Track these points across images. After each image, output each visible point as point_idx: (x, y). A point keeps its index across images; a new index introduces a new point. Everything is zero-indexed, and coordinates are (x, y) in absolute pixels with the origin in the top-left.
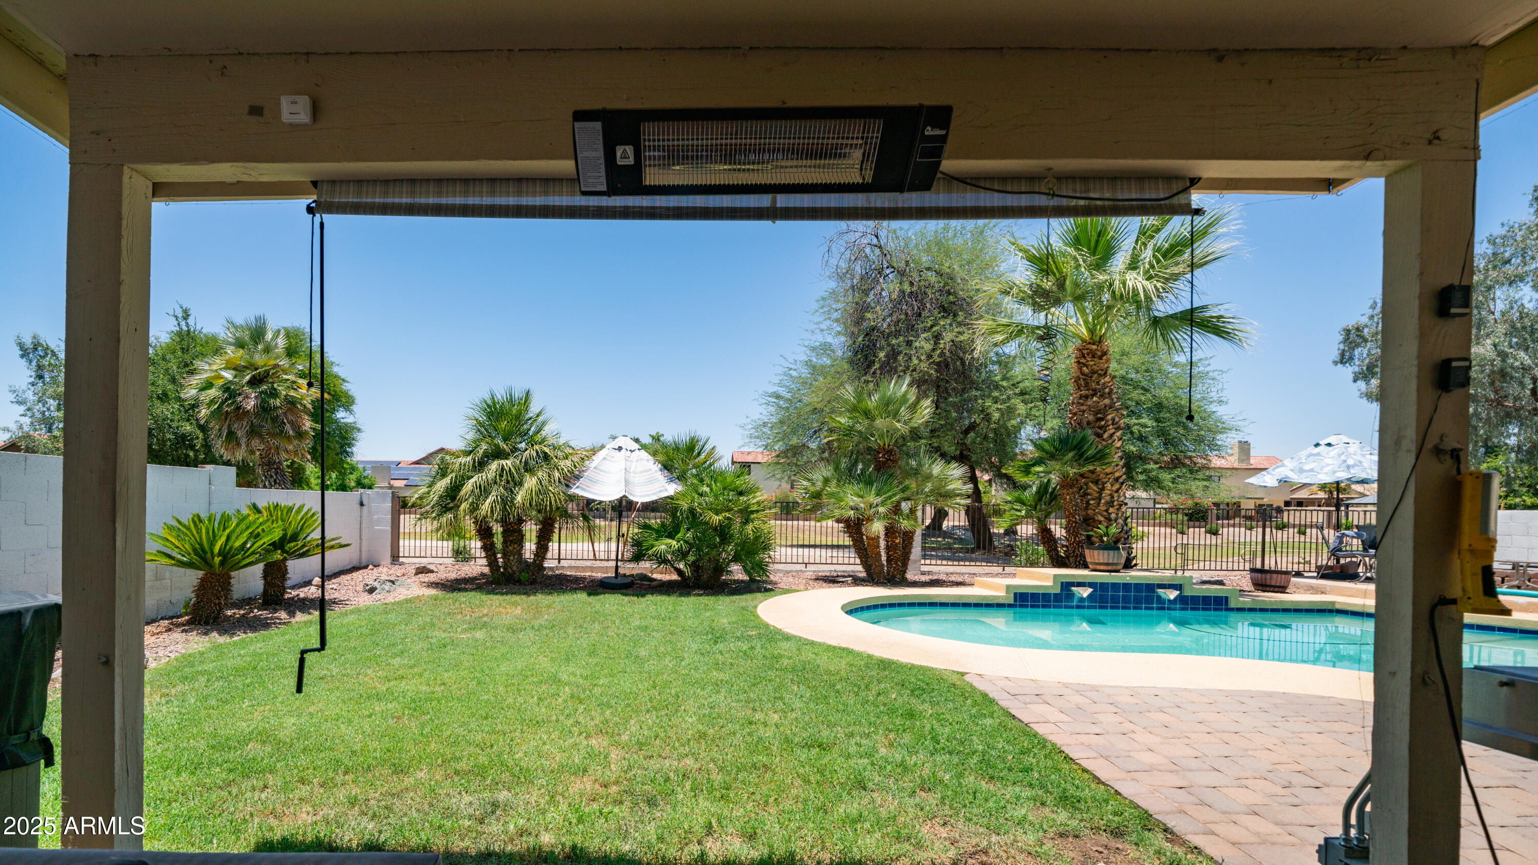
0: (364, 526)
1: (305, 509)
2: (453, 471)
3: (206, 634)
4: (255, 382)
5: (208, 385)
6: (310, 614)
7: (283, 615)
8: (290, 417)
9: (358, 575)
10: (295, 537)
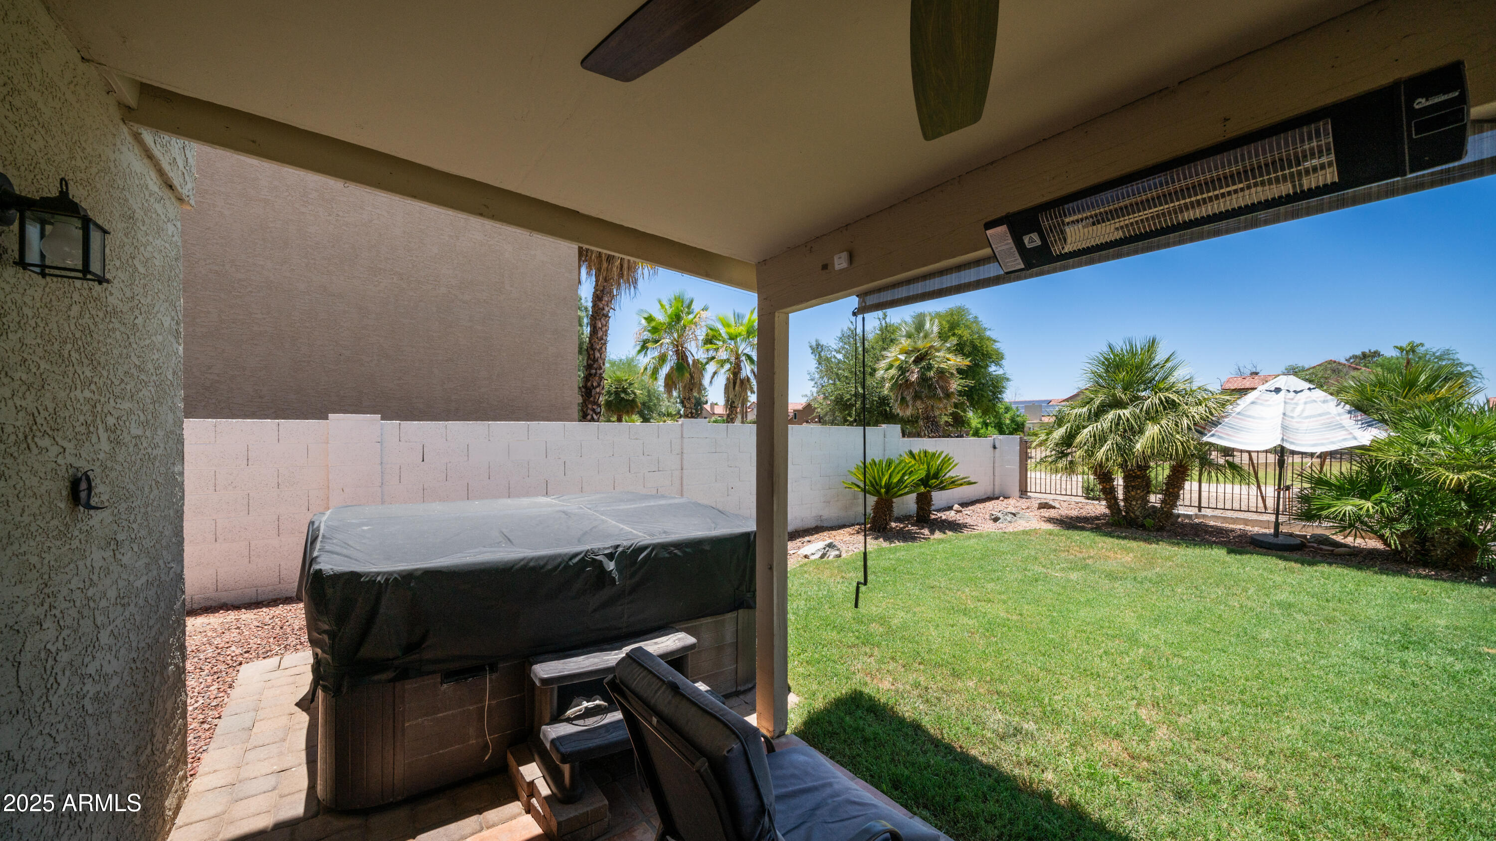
0: (996, 465)
1: (943, 456)
2: (1069, 422)
3: (876, 539)
4: (917, 361)
5: (891, 366)
6: (945, 533)
7: (926, 531)
8: (941, 383)
9: (989, 505)
10: (936, 476)
